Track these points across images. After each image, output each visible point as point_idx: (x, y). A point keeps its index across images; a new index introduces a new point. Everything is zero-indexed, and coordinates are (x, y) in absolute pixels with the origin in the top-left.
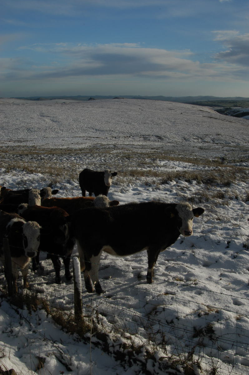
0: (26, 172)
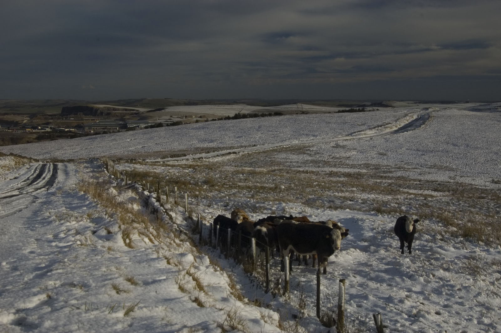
0: (443, 224)
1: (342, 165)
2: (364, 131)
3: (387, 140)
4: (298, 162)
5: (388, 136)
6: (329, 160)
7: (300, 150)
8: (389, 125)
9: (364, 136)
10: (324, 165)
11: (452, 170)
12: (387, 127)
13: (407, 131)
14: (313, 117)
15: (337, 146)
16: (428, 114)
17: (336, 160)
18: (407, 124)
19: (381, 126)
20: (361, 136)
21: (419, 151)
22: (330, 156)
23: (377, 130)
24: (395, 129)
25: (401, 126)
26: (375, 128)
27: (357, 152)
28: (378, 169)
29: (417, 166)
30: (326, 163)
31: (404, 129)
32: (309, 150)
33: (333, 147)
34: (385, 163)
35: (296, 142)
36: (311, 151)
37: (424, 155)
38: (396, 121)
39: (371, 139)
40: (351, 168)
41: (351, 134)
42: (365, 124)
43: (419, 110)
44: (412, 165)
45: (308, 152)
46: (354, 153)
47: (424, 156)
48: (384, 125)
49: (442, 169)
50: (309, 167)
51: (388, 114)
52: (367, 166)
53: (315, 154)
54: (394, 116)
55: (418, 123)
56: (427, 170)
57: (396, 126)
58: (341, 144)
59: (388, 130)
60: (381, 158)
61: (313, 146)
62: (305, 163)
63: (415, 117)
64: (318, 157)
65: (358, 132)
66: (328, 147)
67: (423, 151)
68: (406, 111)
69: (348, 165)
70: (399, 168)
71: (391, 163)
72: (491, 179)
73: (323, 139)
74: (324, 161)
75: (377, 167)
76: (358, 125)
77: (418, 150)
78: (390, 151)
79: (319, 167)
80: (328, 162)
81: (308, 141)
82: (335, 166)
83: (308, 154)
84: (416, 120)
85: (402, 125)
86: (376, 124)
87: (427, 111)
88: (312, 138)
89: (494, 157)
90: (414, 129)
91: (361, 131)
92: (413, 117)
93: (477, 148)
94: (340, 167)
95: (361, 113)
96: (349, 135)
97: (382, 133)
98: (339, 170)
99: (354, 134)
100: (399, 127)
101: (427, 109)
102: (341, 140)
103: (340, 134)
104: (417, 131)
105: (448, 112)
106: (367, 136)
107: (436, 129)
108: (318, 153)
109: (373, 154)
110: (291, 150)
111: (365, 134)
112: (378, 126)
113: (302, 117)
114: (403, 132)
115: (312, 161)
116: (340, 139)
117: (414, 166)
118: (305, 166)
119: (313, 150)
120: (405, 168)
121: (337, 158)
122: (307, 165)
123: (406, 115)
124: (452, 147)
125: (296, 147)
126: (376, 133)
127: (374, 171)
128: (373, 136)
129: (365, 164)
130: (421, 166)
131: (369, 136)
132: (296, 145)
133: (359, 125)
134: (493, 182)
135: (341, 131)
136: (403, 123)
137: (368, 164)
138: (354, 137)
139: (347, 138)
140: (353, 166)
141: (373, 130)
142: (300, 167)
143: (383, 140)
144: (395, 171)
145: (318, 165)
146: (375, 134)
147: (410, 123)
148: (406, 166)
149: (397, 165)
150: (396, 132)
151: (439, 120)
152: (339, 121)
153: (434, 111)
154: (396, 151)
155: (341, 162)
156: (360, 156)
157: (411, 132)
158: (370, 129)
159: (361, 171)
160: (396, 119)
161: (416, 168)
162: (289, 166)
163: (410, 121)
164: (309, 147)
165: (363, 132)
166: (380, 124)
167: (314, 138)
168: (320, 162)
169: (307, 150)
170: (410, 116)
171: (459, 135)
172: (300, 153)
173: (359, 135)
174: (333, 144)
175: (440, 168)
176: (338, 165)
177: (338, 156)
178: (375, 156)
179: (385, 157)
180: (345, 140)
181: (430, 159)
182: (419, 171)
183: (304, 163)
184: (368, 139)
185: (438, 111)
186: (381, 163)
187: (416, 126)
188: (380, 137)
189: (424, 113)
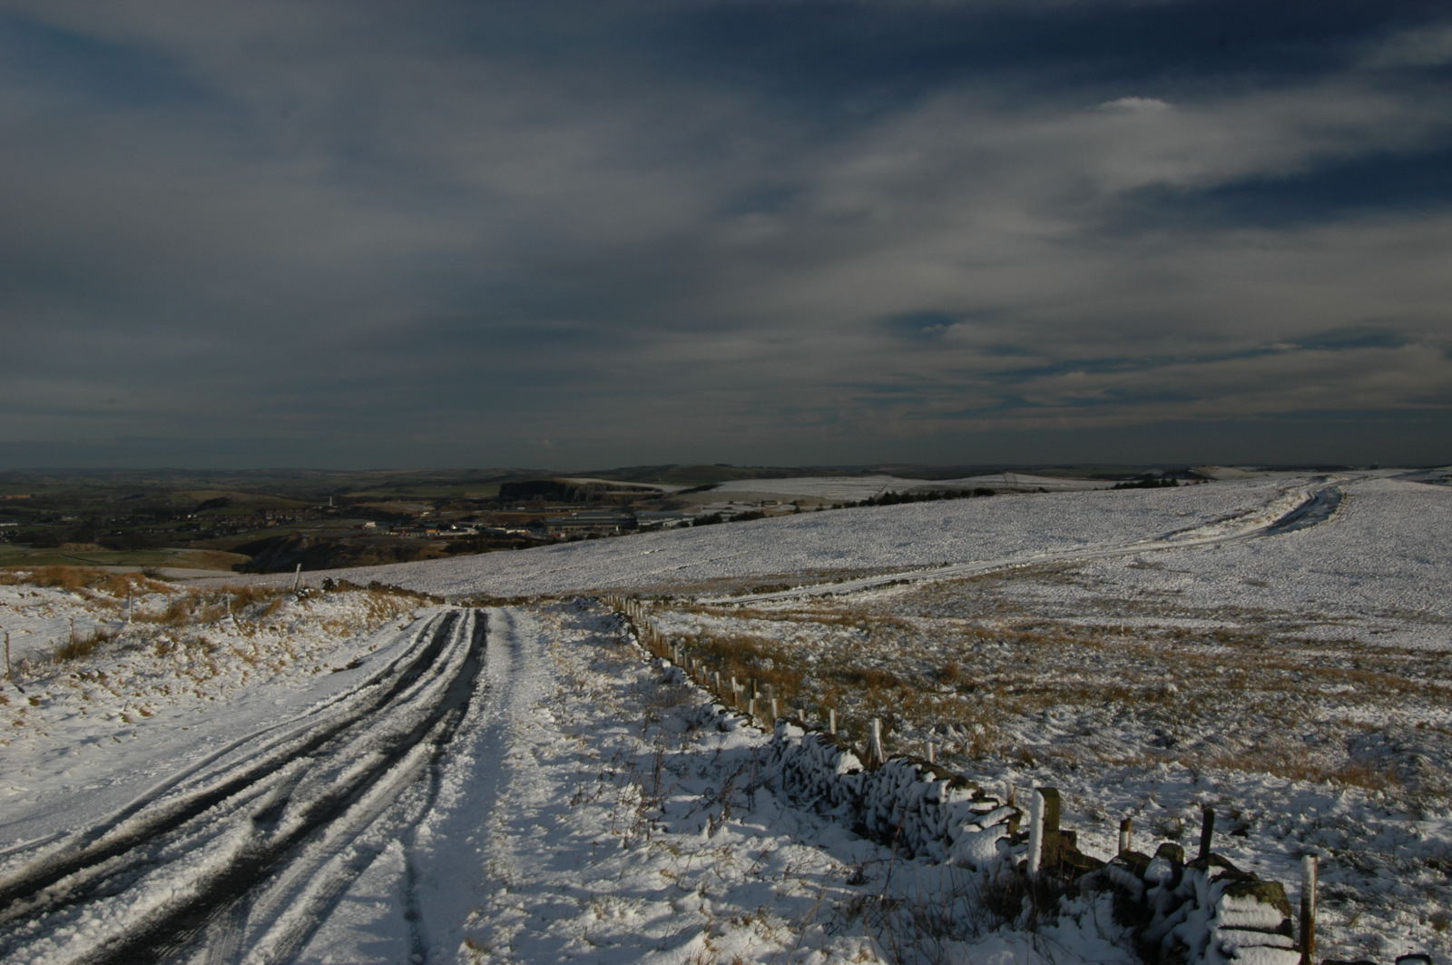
1: (1171, 610)
2: (1194, 529)
3: (1255, 550)
4: (1062, 604)
5: (1257, 541)
6: (1134, 598)
7: (1057, 574)
8: (1252, 516)
12: (1247, 520)
13: (1299, 529)
14: (1068, 499)
15: (1141, 565)
16: (1330, 489)
17: (1149, 599)
18: (1292, 513)
19: (1234, 518)
20: (1191, 542)
21: (1342, 574)
22: (1133, 587)
23: (1227, 526)
24: (1266, 523)
25: (1279, 517)
26: (1219, 521)
27: (1195, 580)
28: (1263, 619)
29: (1352, 612)
30: (1132, 607)
31: (1289, 522)
32: (1078, 573)
33: (1132, 567)
34: (1270, 604)
35: (1039, 556)
36: (1083, 577)
37: (1356, 584)
38: (1265, 506)
39: (1218, 547)
40: (1196, 617)
41: (1166, 537)
42: (1194, 512)
43: (1304, 481)
44: (1336, 609)
45: (1077, 579)
46: (1187, 580)
47: (1357, 588)
48: (1241, 516)
49: (1414, 618)
50: (1093, 614)
51: (1239, 491)
52: (1233, 612)
53: (1096, 583)
54: (1256, 495)
55: (1319, 509)
56: (1380, 621)
57: (1268, 518)
58: (1149, 560)
59: (1251, 527)
60: (1256, 593)
61: (1084, 565)
62: (1081, 604)
63: (1304, 498)
64: (1104, 590)
65: (1182, 531)
66: (1120, 566)
68: (1274, 485)
69: (1187, 610)
70: (1312, 617)
71: (1284, 603)
73: (1102, 547)
74: (1125, 601)
75: (1258, 616)
76: (1178, 515)
77: (1337, 573)
78: (1273, 576)
79: (1118, 615)
80: (1135, 602)
81: (1069, 554)
82: (1155, 613)
83: (1077, 583)
84: (1310, 503)
85: (1281, 514)
86: (1220, 513)
87: (1325, 484)
88: (1077, 546)
90: (1314, 524)
91: (1189, 529)
92: (1300, 498)
94: (1167, 616)
95: (1173, 489)
96: (1161, 539)
97: (1239, 533)
99: (1174, 537)
100: (1275, 519)
101: (1322, 479)
102: (1146, 549)
103: (1140, 536)
104: (1321, 528)
105: (1375, 487)
106: (1205, 540)
107: (1365, 524)
108: (1101, 581)
109: (1234, 582)
110: (1036, 575)
111: (1199, 536)
112: (1227, 518)
113: (1041, 498)
114: (1288, 531)
115: (1096, 602)
116: (1143, 547)
117: (1344, 613)
118: (1084, 615)
119: (1087, 576)
120: (1325, 618)
121: (1152, 593)
122: (1088, 612)
123: (1282, 493)
124: (1415, 567)
125: (1045, 569)
126: (1224, 533)
127: (1253, 624)
128: (1220, 541)
129: (1226, 607)
130: (1361, 612)
131: (1210, 539)
132: (1045, 563)
133: (1181, 515)
135: (1140, 530)
136: (1282, 509)
137: (1233, 608)
138: (1175, 544)
139: (1159, 545)
140: (1198, 614)
141: (1217, 526)
142: (1072, 616)
143: (1246, 549)
145: (1112, 612)
146: (1223, 537)
147: (1296, 510)
148: (1323, 611)
149: (1302, 610)
150: (1271, 530)
151: (1365, 503)
152: (1130, 507)
153: (1340, 483)
154: (1287, 576)
155: (1164, 602)
156: (1204, 588)
157: (1308, 529)
158: (1209, 524)
159: (1224, 624)
160: (1262, 501)
161: (1351, 618)
162: (1046, 614)
163: (1297, 504)
164: (1075, 566)
165: (1193, 532)
166: (1230, 512)
167: (1081, 546)
168: (1115, 603)
169: (1073, 575)
170: (1292, 495)
171: (1425, 536)
172: (1059, 582)
173: (1185, 537)
174: (1129, 560)
175: (1410, 617)
176: (1164, 610)
177: (1151, 589)
178: (1239, 588)
179: (1266, 591)
180: (1158, 550)
181: (1377, 595)
182: (1364, 623)
183: (1078, 605)
184: (1211, 547)
185: (1350, 482)
186: (1261, 605)
187: (1315, 516)
188: (1237, 542)
189: (1318, 487)
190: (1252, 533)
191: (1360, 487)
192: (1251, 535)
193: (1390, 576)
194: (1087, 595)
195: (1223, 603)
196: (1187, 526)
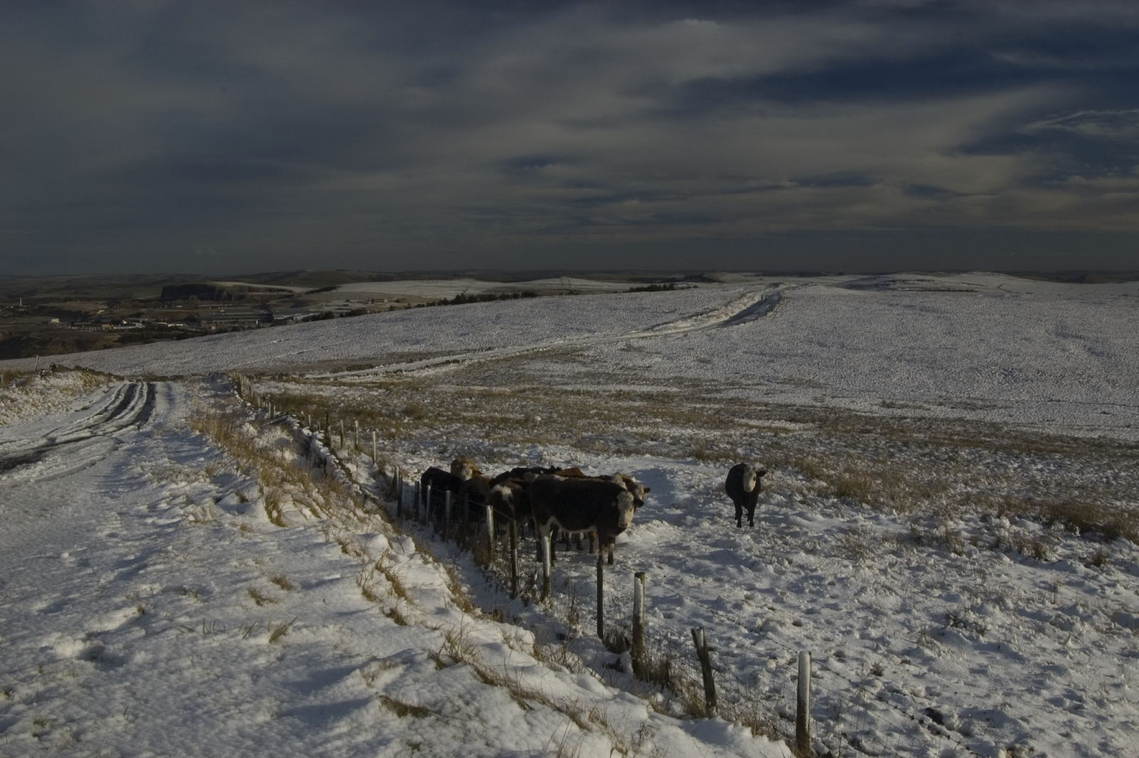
1: (637, 380)
3: (711, 338)
5: (713, 331)
6: (615, 372)
8: (715, 313)
9: (674, 331)
10: (607, 380)
11: (817, 386)
12: (710, 316)
13: (745, 324)
15: (629, 348)
16: (778, 293)
17: (626, 373)
19: (702, 314)
21: (764, 355)
22: (617, 364)
23: (696, 320)
24: (725, 318)
25: (734, 314)
26: (691, 317)
27: (663, 359)
28: (698, 386)
29: (762, 381)
30: (611, 378)
31: (739, 318)
32: (582, 355)
33: (623, 350)
34: (709, 375)
36: (585, 357)
37: (772, 361)
38: (726, 306)
39: (686, 335)
41: (652, 328)
42: (676, 310)
43: (763, 287)
45: (580, 358)
46: (657, 359)
47: (771, 364)
48: (707, 313)
49: (801, 384)
51: (712, 294)
52: (679, 381)
53: (592, 362)
54: (724, 298)
55: (761, 309)
56: (778, 386)
57: (727, 314)
58: (636, 345)
59: (713, 321)
60: (702, 368)
61: (588, 348)
62: (576, 377)
63: (757, 299)
64: (597, 366)
65: (663, 324)
66: (613, 349)
67: (772, 355)
68: (742, 290)
69: (649, 379)
70: (732, 384)
72: (881, 400)
73: (605, 336)
74: (609, 374)
75: (696, 383)
77: (762, 354)
79: (599, 383)
80: (616, 374)
81: (580, 341)
82: (626, 382)
83: (580, 362)
84: (760, 303)
85: (737, 311)
86: (692, 311)
87: (776, 289)
88: (587, 335)
89: (885, 364)
90: (756, 319)
91: (669, 323)
92: (753, 300)
93: (858, 349)
94: (634, 384)
95: (668, 292)
96: (648, 329)
97: (703, 326)
98: (633, 388)
99: (656, 328)
100: (732, 315)
101: (776, 285)
102: (635, 337)
103: (633, 327)
104: (760, 322)
105: (810, 291)
108: (597, 361)
111: (675, 328)
112: (697, 314)
114: (738, 324)
115: (587, 375)
116: (634, 336)
117: (756, 381)
118: (576, 383)
119: (588, 356)
121: (629, 368)
122: (579, 381)
123: (743, 296)
124: (816, 349)
125: (560, 351)
127: (690, 389)
128: (689, 331)
129: (676, 378)
130: (768, 380)
131: (682, 330)
132: (560, 348)
133: (665, 313)
134: (884, 404)
136: (737, 308)
138: (658, 333)
139: (646, 334)
140: (656, 382)
141: (689, 320)
143: (705, 336)
144: (725, 389)
145: (597, 381)
146: (692, 328)
147: (748, 309)
148: (742, 380)
149: (728, 380)
150: (726, 323)
151: (796, 303)
152: (631, 306)
153: (787, 289)
154: (727, 356)
155: (635, 374)
156: (668, 365)
158: (684, 319)
159: (669, 389)
160: (725, 302)
161: (760, 384)
163: (748, 305)
164: (582, 349)
165: (671, 325)
166: (700, 310)
167: (590, 335)
168: (601, 375)
169: (578, 356)
170: (750, 297)
171: (830, 328)
172: (567, 361)
173: (665, 328)
174: (621, 345)
175: (799, 383)
176: (631, 380)
177: (630, 365)
178: (692, 365)
179: (709, 367)
180: (642, 338)
181: (784, 369)
182: (764, 388)
183: (574, 377)
184: (681, 335)
185: (794, 289)
186: (701, 376)
187: (759, 314)
188: (700, 332)
189: (770, 291)
190: (712, 325)
191: (799, 292)
192: (711, 327)
193: (797, 355)
194: (584, 369)
195: (675, 375)
196: (667, 320)
